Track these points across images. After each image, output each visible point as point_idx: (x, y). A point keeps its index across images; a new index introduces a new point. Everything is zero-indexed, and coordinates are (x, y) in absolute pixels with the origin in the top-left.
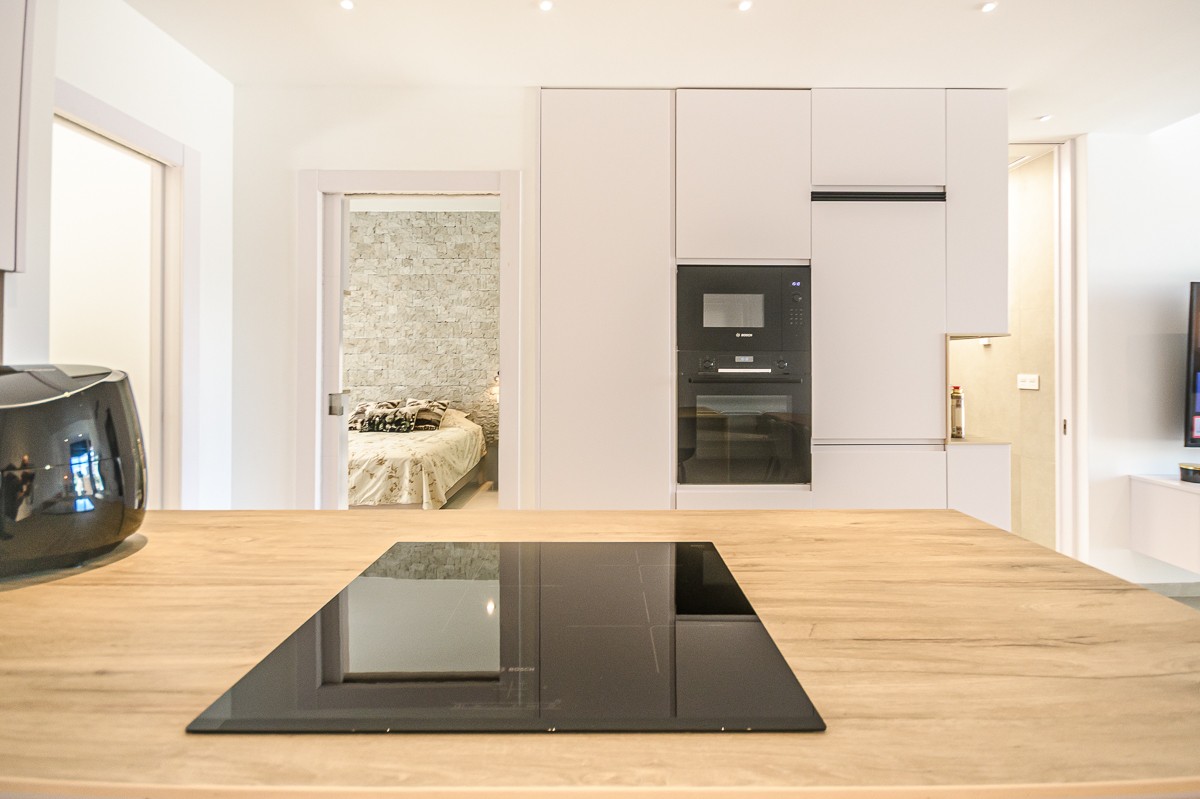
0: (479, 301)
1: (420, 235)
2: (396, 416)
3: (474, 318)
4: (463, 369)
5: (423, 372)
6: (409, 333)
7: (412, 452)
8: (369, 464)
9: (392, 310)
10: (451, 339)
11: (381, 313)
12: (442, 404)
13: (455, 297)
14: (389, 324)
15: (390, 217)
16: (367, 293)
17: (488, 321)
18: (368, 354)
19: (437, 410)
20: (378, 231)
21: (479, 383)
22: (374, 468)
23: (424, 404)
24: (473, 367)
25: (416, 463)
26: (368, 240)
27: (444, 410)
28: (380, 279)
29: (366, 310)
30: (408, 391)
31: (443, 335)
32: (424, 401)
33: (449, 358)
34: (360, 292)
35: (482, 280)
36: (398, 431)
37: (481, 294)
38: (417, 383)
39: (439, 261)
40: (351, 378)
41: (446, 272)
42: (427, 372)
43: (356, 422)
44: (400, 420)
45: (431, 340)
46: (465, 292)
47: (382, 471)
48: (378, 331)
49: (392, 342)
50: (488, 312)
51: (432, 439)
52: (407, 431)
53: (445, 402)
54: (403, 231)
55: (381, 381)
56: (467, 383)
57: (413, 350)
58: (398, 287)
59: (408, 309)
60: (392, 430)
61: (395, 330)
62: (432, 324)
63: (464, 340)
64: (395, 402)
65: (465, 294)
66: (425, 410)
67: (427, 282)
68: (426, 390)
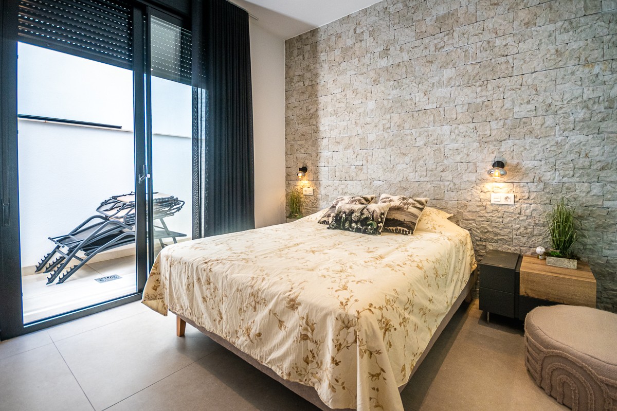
0: (467, 77)
1: (397, 21)
2: (362, 214)
3: (460, 99)
4: (445, 162)
5: (400, 167)
6: (388, 125)
7: (344, 295)
8: (276, 304)
9: (371, 105)
10: (431, 128)
11: (361, 110)
12: (418, 201)
13: (436, 79)
14: (368, 120)
15: (368, 12)
16: (349, 93)
17: (479, 100)
18: (350, 151)
19: (412, 210)
20: (358, 31)
21: (465, 177)
22: (283, 313)
23: (396, 201)
24: (458, 159)
25: (346, 323)
26: (349, 42)
27: (421, 209)
28: (360, 77)
29: (348, 110)
30: (386, 186)
31: (422, 125)
32: (398, 197)
33: (429, 149)
34: (343, 94)
35: (471, 51)
36: (365, 232)
37: (469, 68)
38: (395, 178)
39: (417, 43)
40: (337, 174)
41: (426, 52)
42: (404, 166)
43: (329, 216)
44: (367, 219)
45: (408, 132)
46: (449, 70)
47: (293, 320)
48: (359, 128)
49: (371, 137)
50: (479, 89)
51: (397, 257)
52: (373, 234)
53: (423, 199)
54: (381, 22)
55: (362, 176)
56: (450, 178)
57: (390, 144)
58: (376, 82)
59: (385, 102)
60: (358, 230)
61: (373, 125)
62: (410, 114)
63: (447, 128)
64: (369, 197)
65: (449, 72)
66: (398, 209)
67: (404, 70)
68: (404, 185)
